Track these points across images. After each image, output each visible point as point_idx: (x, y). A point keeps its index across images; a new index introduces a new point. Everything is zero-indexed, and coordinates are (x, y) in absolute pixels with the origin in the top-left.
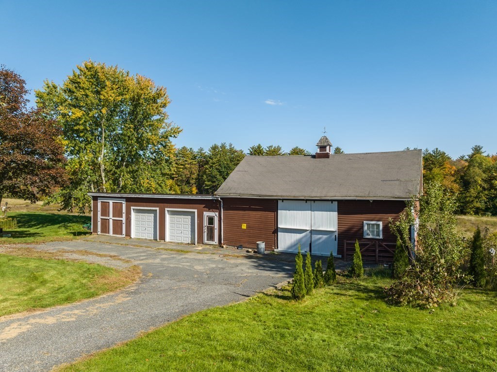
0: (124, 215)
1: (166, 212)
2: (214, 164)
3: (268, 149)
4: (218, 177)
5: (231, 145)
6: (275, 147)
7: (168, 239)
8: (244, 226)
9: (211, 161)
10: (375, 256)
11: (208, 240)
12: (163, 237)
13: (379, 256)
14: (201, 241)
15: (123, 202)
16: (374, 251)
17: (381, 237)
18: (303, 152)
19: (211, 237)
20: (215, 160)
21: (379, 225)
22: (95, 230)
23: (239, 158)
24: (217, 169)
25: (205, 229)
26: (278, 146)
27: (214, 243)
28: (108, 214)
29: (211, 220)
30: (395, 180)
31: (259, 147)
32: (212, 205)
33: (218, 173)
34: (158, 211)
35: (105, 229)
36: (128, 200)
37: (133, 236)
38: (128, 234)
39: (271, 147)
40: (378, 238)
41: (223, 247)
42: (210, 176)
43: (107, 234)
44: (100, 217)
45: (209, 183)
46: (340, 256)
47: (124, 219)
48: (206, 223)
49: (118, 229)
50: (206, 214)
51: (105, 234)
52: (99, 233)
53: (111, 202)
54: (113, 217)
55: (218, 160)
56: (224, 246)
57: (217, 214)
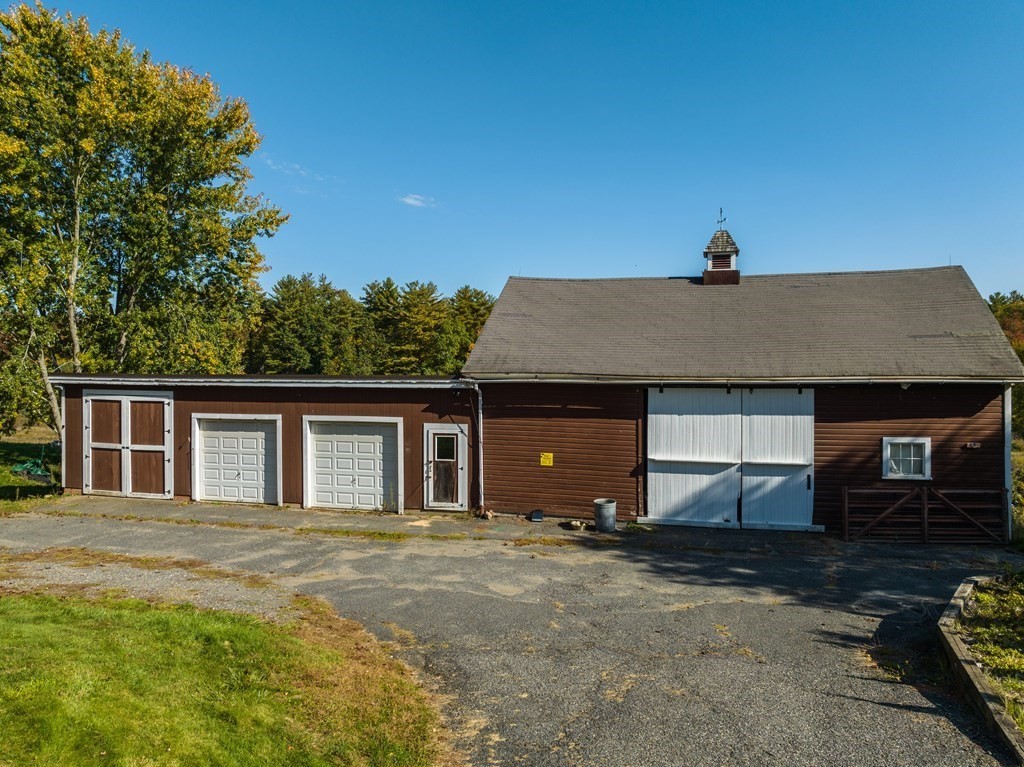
0: (169, 438)
1: (306, 427)
2: (286, 319)
3: (407, 290)
4: (297, 347)
5: (323, 279)
6: (422, 286)
7: (311, 500)
8: (547, 460)
9: (280, 313)
10: (919, 524)
11: (436, 499)
12: (295, 494)
13: (931, 524)
14: (415, 501)
15: (166, 401)
16: (919, 512)
17: (928, 474)
18: (483, 296)
19: (447, 490)
20: (289, 311)
21: (920, 447)
22: (76, 482)
23: (343, 308)
24: (294, 331)
25: (430, 472)
26: (431, 284)
27: (456, 507)
28: (115, 435)
29: (446, 446)
30: (940, 336)
31: (388, 284)
32: (444, 404)
33: (296, 340)
34: (279, 424)
35: (107, 475)
36: (181, 393)
37: (199, 493)
38: (184, 487)
39: (415, 284)
40: (919, 477)
41: (485, 517)
42: (278, 346)
43: (114, 493)
44: (88, 443)
45: (276, 362)
46: (821, 528)
47: (168, 448)
48: (430, 453)
49: (148, 473)
50: (432, 429)
51: (107, 492)
52: (88, 490)
53: (126, 401)
54: (134, 442)
55: (296, 312)
56: (490, 514)
57: (465, 427)
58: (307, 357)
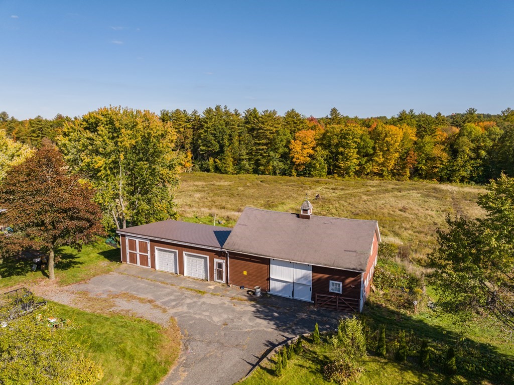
0: (149, 252)
1: (184, 255)
2: (208, 128)
3: (263, 114)
4: (213, 142)
5: (226, 107)
6: (271, 111)
7: (186, 274)
8: (245, 273)
9: (206, 125)
10: (336, 306)
11: (217, 279)
12: (182, 272)
13: (339, 306)
14: (212, 278)
15: (148, 242)
16: (336, 302)
17: (341, 293)
19: (220, 277)
20: (210, 124)
21: (340, 284)
22: (125, 260)
23: (234, 123)
24: (212, 134)
25: (216, 272)
26: (274, 110)
27: (222, 282)
28: (135, 249)
29: (220, 265)
30: (353, 251)
31: (255, 110)
32: (220, 254)
33: (213, 138)
34: (177, 253)
35: (133, 259)
36: (151, 241)
37: (157, 268)
38: (153, 266)
39: (267, 111)
40: (339, 292)
41: (229, 286)
42: (205, 141)
43: (136, 265)
44: (128, 251)
45: (204, 148)
46: (313, 302)
47: (149, 255)
48: (216, 267)
49: (144, 261)
50: (216, 260)
51: (133, 264)
52: (128, 263)
53: (137, 241)
54: (140, 252)
55: (213, 124)
56: (230, 285)
57: (225, 261)
58: (218, 146)
